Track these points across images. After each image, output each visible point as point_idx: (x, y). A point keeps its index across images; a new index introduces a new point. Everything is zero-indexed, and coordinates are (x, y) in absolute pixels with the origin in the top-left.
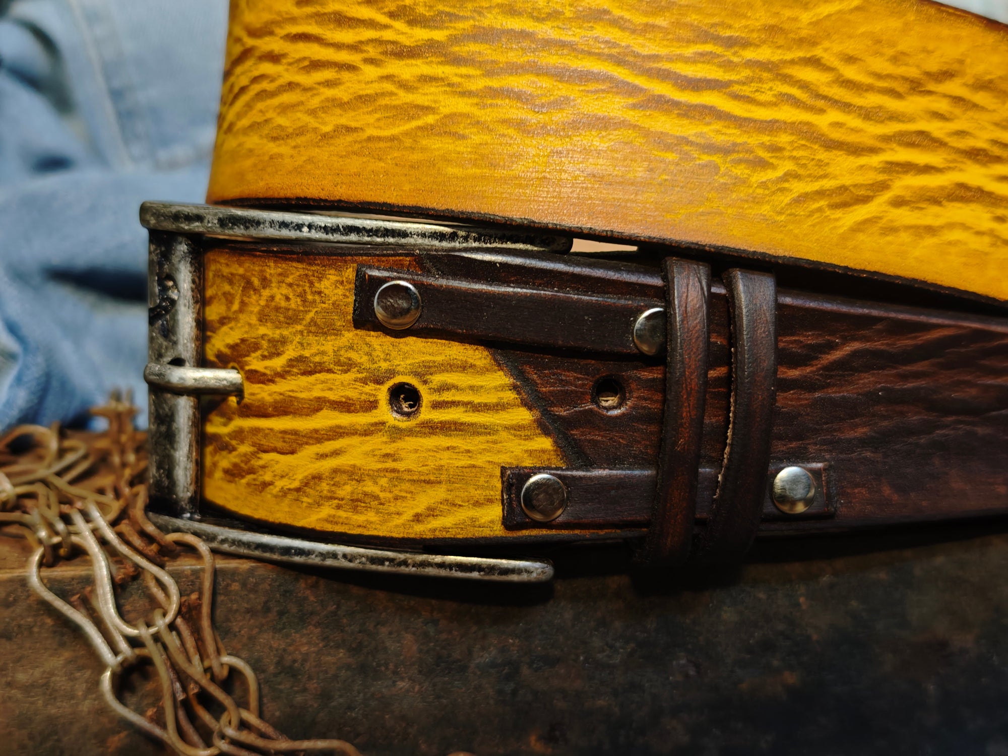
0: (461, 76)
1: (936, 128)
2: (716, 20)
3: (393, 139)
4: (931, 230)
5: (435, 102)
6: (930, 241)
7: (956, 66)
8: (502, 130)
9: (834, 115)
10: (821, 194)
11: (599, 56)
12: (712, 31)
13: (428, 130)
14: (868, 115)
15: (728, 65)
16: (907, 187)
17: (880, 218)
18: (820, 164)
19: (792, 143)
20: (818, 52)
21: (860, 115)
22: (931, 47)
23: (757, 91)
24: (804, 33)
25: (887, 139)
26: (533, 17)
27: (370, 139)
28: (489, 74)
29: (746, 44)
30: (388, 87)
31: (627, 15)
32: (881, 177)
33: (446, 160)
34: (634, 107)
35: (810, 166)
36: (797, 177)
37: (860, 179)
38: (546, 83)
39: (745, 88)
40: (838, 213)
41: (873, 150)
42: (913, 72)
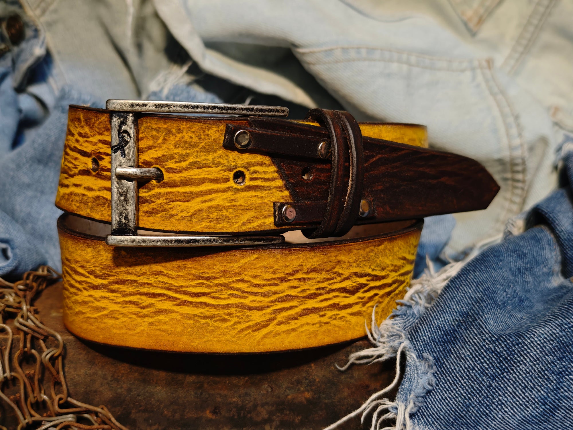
0: (115, 297)
1: (293, 292)
2: (202, 271)
3: (95, 318)
4: (294, 330)
5: (107, 306)
6: (293, 334)
7: (299, 268)
8: (130, 316)
9: (251, 298)
10: (249, 327)
11: (162, 288)
12: (201, 275)
13: (106, 316)
14: (264, 295)
15: (209, 287)
16: (283, 317)
17: (273, 331)
18: (247, 317)
19: (236, 311)
20: (243, 277)
21: (262, 296)
22: (288, 264)
23: (221, 294)
24: (236, 271)
25: (273, 302)
26: (136, 275)
27: (88, 317)
28: (124, 296)
29: (214, 278)
30: (91, 299)
31: (169, 272)
32: (272, 316)
33: (113, 327)
34: (176, 305)
35: (244, 318)
36: (239, 323)
37: (264, 319)
38: (144, 298)
39: (216, 294)
40: (256, 333)
41: (268, 307)
42: (281, 275)
